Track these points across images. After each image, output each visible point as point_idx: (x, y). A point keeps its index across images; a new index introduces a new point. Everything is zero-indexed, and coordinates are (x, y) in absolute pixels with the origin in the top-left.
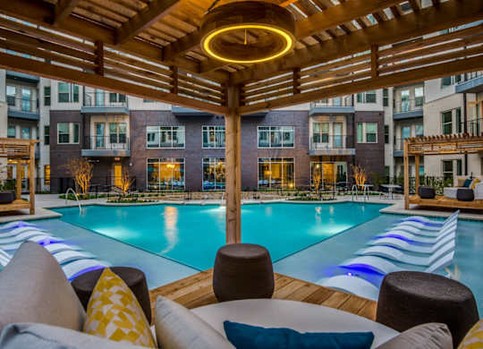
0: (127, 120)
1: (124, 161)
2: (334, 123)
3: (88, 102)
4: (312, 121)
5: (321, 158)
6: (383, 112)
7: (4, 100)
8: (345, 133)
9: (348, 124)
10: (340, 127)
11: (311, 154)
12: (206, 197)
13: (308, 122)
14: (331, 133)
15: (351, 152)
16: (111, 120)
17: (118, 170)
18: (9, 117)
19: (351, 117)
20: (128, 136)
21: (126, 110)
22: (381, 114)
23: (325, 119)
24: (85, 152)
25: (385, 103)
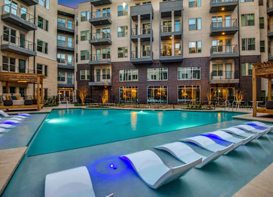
0: (110, 68)
1: (109, 88)
2: (226, 64)
3: (93, 59)
4: (211, 63)
5: (217, 85)
6: (260, 55)
7: (56, 60)
8: (233, 69)
9: (235, 64)
10: (230, 66)
11: (211, 83)
12: (147, 107)
13: (209, 64)
14: (224, 70)
15: (237, 81)
16: (103, 68)
17: (106, 92)
18: (58, 68)
19: (238, 59)
20: (111, 75)
21: (110, 62)
22: (259, 57)
23: (220, 61)
24: (90, 84)
25: (262, 50)
